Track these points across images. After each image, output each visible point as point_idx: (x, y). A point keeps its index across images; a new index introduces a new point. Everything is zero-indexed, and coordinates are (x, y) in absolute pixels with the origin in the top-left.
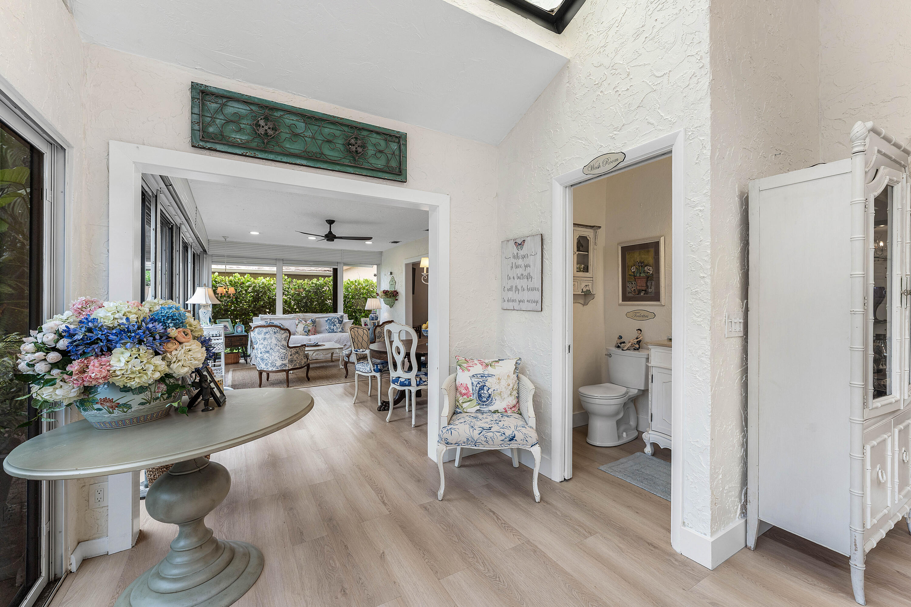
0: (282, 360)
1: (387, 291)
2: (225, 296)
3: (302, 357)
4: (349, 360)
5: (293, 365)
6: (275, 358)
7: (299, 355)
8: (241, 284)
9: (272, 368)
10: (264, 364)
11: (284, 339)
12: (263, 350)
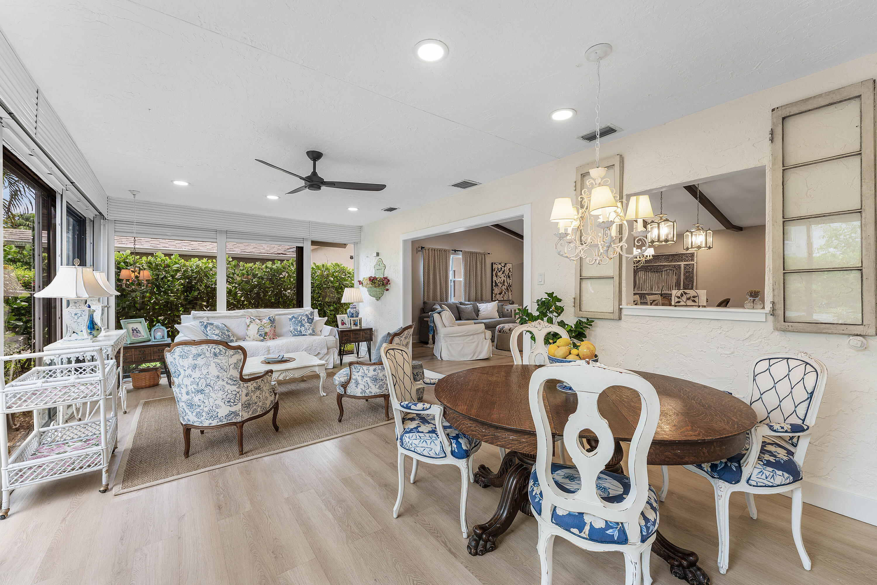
0: (230, 406)
1: (375, 278)
2: (133, 284)
3: (267, 395)
4: (345, 393)
5: (250, 413)
6: (216, 402)
7: (262, 391)
8: (164, 267)
9: (210, 421)
10: (194, 414)
11: (233, 366)
12: (192, 388)
